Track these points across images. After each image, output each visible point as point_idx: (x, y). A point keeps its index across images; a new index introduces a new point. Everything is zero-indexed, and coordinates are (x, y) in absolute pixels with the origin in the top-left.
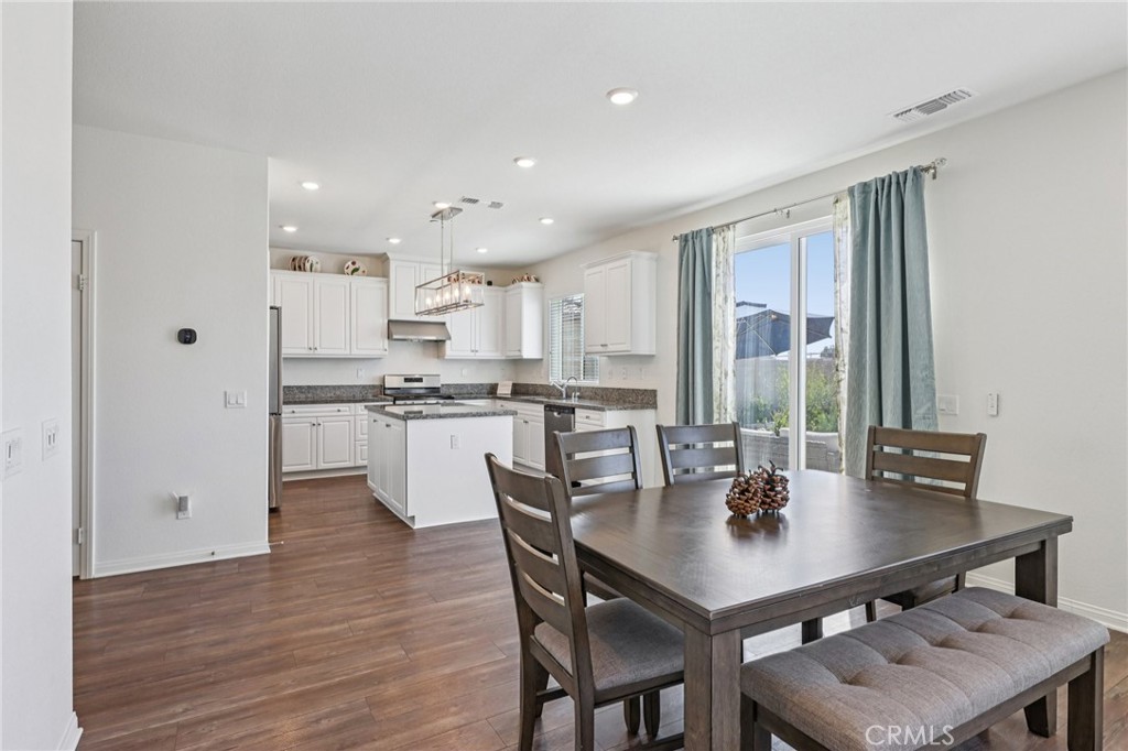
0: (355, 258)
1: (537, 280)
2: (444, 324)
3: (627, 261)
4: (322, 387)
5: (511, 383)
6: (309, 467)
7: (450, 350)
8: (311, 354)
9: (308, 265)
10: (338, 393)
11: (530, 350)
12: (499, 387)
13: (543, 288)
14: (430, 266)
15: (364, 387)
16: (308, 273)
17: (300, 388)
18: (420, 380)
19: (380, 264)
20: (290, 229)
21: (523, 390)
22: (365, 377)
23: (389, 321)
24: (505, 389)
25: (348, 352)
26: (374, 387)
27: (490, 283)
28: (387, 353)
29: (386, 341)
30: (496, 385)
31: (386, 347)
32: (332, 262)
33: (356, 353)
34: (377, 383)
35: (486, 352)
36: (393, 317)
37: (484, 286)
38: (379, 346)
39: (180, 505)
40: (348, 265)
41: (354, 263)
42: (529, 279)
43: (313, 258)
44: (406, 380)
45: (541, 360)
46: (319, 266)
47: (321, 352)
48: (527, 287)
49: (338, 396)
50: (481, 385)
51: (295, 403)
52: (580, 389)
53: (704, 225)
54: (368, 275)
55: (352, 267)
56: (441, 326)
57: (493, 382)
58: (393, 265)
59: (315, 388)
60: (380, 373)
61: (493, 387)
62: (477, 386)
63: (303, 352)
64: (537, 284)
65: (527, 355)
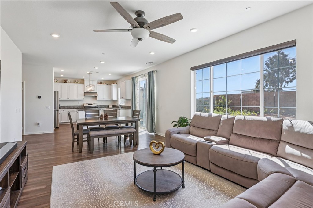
1: (117, 84)
2: (97, 93)
3: (125, 82)
4: (71, 106)
5: (112, 105)
6: (67, 122)
7: (98, 98)
8: (68, 99)
9: (67, 82)
11: (114, 98)
14: (94, 81)
15: (80, 106)
17: (66, 106)
18: (92, 104)
19: (82, 81)
20: (62, 75)
22: (80, 104)
23: (85, 93)
24: (110, 106)
25: (76, 99)
26: (82, 106)
27: (107, 84)
28: (84, 99)
29: (84, 97)
32: (73, 81)
33: (77, 99)
34: (83, 105)
35: (106, 98)
36: (85, 92)
37: (106, 85)
38: (82, 97)
39: (38, 124)
40: (76, 81)
42: (115, 83)
43: (68, 80)
44: (89, 104)
45: (117, 100)
46: (70, 82)
47: (70, 99)
48: (114, 86)
51: (64, 109)
52: (122, 106)
53: (134, 76)
54: (80, 83)
55: (77, 82)
57: (108, 105)
58: (85, 81)
59: (69, 106)
60: (83, 103)
61: (109, 106)
62: (105, 106)
63: (66, 99)
64: (116, 85)
65: (114, 99)
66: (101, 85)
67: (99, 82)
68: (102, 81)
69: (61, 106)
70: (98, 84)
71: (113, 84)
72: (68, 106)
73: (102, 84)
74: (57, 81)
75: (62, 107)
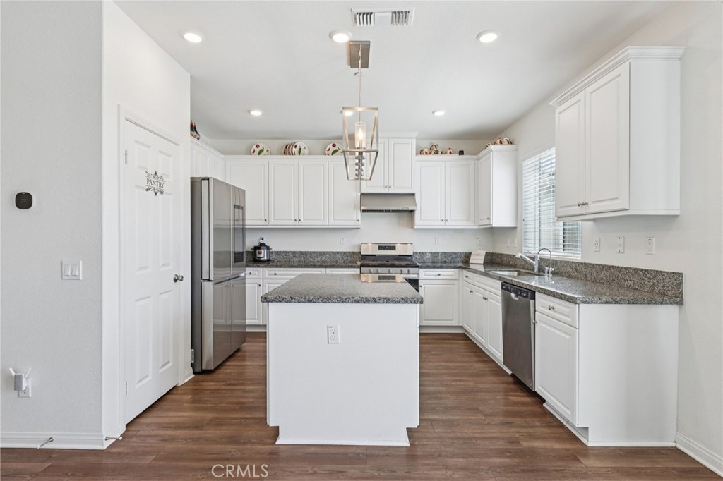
0: (334, 142)
1: (510, 142)
2: (413, 194)
4: (311, 253)
5: (483, 252)
7: (418, 221)
9: (295, 150)
10: (324, 258)
11: (501, 217)
12: (472, 257)
13: (517, 150)
15: (345, 253)
16: (297, 156)
18: (393, 248)
20: (256, 113)
21: (498, 260)
22: (346, 245)
23: (362, 194)
24: (478, 259)
25: (327, 223)
26: (353, 253)
27: (461, 153)
28: (359, 223)
29: (359, 213)
30: (471, 253)
31: (359, 218)
32: (317, 145)
33: (334, 223)
34: (356, 250)
35: (458, 221)
36: (363, 191)
37: (457, 156)
38: (352, 217)
41: (334, 146)
42: (501, 143)
43: (300, 144)
44: (380, 248)
45: (515, 228)
46: (306, 151)
47: (305, 223)
48: (497, 154)
49: (324, 262)
50: (455, 253)
52: (555, 263)
55: (333, 149)
56: (411, 197)
57: (467, 250)
60: (357, 241)
61: (468, 256)
62: (451, 254)
63: (290, 223)
64: (510, 146)
65: (496, 223)
66: (433, 157)
67: (426, 145)
68: (436, 142)
69: (278, 253)
70: (421, 152)
71: (492, 147)
72: (301, 253)
73: (437, 153)
74: (262, 151)
75: (280, 258)
